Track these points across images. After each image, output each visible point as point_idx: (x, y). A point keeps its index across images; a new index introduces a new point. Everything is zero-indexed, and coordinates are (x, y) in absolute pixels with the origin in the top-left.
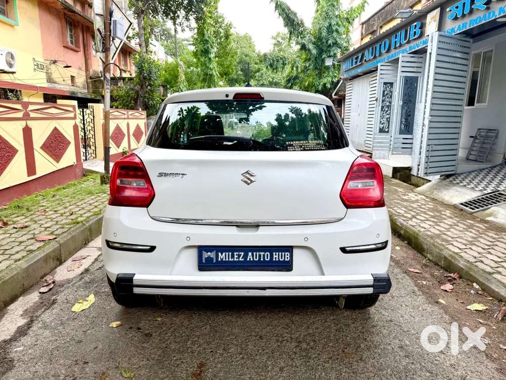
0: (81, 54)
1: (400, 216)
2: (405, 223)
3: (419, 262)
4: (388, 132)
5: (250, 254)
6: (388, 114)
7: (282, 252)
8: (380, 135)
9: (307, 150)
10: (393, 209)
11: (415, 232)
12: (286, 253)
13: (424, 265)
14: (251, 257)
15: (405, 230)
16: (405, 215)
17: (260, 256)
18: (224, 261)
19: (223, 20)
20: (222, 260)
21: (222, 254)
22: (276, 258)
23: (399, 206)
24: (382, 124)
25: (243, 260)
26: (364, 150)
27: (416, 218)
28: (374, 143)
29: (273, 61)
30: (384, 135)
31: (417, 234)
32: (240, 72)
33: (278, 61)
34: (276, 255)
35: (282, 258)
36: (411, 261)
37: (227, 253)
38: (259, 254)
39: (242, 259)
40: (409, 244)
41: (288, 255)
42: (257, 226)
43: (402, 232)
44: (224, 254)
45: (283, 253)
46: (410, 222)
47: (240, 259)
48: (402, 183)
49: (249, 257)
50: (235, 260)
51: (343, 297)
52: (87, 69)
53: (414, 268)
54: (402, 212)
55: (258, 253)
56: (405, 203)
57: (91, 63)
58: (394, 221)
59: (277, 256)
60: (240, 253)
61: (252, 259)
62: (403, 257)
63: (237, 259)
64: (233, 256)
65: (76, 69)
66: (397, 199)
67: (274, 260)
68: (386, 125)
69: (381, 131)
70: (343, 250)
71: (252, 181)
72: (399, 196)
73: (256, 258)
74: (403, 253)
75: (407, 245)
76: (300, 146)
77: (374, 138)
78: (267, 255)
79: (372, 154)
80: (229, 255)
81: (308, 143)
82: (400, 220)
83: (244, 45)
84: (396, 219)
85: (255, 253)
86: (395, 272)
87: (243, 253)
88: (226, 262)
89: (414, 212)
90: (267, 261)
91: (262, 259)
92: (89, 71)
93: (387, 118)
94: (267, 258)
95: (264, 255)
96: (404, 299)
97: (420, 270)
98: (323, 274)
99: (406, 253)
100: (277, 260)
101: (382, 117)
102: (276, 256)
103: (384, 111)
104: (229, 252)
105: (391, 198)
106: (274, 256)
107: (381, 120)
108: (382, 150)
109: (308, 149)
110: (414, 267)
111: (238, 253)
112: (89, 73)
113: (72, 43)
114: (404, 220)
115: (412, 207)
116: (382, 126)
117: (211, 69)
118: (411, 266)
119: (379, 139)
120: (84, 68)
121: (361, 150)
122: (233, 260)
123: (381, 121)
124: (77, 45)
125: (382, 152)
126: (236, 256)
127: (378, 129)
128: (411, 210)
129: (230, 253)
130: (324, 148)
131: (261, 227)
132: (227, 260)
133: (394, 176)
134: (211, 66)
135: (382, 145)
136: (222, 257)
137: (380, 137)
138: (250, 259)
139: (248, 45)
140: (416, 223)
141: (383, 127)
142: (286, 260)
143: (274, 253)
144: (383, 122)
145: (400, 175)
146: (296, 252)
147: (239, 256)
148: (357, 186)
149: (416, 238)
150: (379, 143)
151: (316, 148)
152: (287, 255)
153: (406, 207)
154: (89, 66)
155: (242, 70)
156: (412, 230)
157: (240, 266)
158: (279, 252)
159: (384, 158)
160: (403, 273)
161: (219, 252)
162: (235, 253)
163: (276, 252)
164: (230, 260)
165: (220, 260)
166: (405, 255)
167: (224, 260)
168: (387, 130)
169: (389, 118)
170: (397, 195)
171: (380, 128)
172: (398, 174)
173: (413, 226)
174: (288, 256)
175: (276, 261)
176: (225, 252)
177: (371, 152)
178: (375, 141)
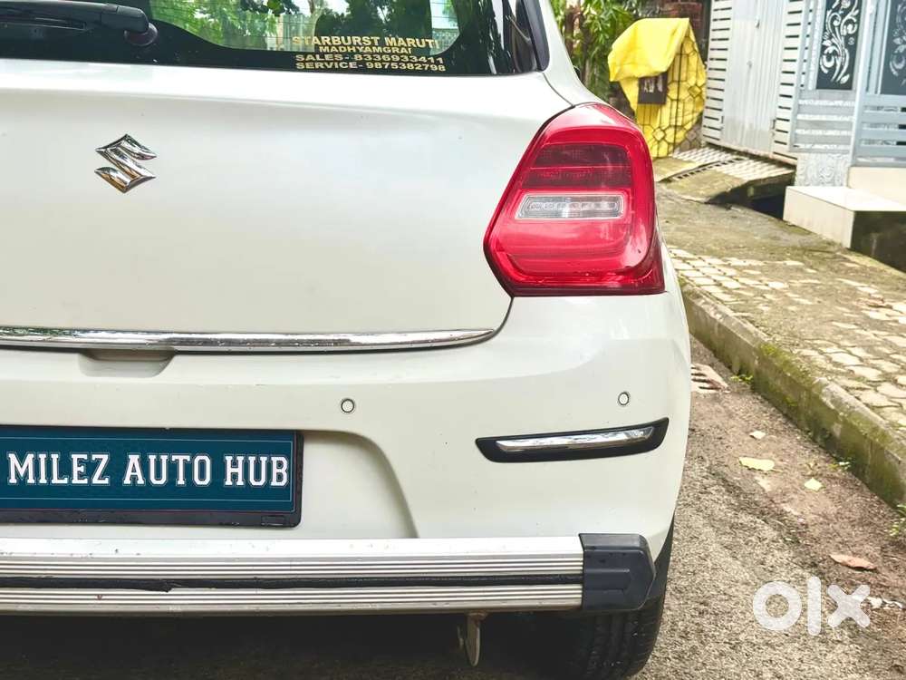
1: (837, 373)
2: (848, 398)
3: (877, 534)
4: (848, 86)
5: (134, 459)
6: (849, 22)
7: (258, 454)
8: (820, 98)
9: (375, 71)
10: (822, 353)
11: (875, 429)
12: (275, 460)
13: (892, 544)
14: (139, 473)
15: (845, 422)
16: (859, 371)
17: (173, 467)
18: (31, 486)
20: (22, 480)
21: (21, 459)
22: (234, 476)
23: (846, 343)
24: (829, 59)
25: (106, 481)
26: (771, 156)
27: (895, 382)
28: (797, 124)
30: (833, 99)
31: (884, 435)
34: (235, 464)
35: (258, 477)
36: (849, 529)
37: (42, 457)
38: (169, 462)
39: (102, 477)
40: (857, 469)
41: (280, 465)
42: (161, 355)
43: (837, 429)
44: (30, 458)
45: (264, 459)
46: (870, 397)
47: (96, 481)
48: (882, 266)
49: (129, 473)
50: (76, 481)
51: (475, 620)
53: (854, 554)
54: (849, 361)
55: (164, 458)
56: (869, 334)
58: (814, 391)
59: (239, 470)
60: (94, 457)
61: (141, 481)
62: (825, 516)
63: (81, 476)
64: (65, 469)
66: (847, 321)
67: (229, 482)
68: (842, 61)
69: (826, 81)
70: (491, 449)
71: (138, 180)
72: (857, 310)
73: (158, 476)
74: (829, 502)
75: (849, 476)
76: (344, 55)
77: (799, 109)
78: (202, 464)
79: (793, 167)
80: (49, 463)
81: (382, 44)
82: (834, 387)
84: (821, 386)
85: (152, 458)
86: (770, 560)
87: (105, 458)
88: (37, 488)
89: (893, 361)
90: (202, 487)
91: (181, 482)
93: (847, 37)
94: (202, 476)
95: (189, 468)
96: (777, 655)
97: (872, 559)
98: (412, 533)
99: (841, 500)
100: (240, 482)
101: (829, 31)
102: (235, 470)
103: (836, 10)
104: (49, 450)
105: (826, 314)
106: (230, 470)
107: (827, 43)
108: (826, 152)
109: (378, 66)
110: (854, 549)
111: (85, 457)
114: (847, 389)
115: (891, 345)
116: (830, 65)
118: (844, 546)
119: (815, 110)
121: (761, 153)
122: (65, 481)
123: (824, 48)
125: (828, 160)
126: (76, 469)
127: (813, 77)
128: (886, 357)
129: (55, 457)
130: (442, 68)
131: (177, 359)
132: (43, 480)
133: (858, 246)
135: (830, 133)
136: (22, 473)
137: (817, 103)
138: (134, 478)
140: (890, 398)
141: (832, 69)
142: (274, 483)
143: (229, 459)
144: (830, 50)
145: (881, 242)
146: (313, 455)
147: (91, 467)
148: (558, 214)
149: (879, 450)
150: (818, 125)
151: (410, 66)
152: (279, 468)
153: (869, 348)
156: (868, 422)
157: (94, 505)
158: (246, 453)
159: (832, 183)
160: (803, 565)
161: (12, 451)
162: (75, 457)
163: (235, 453)
164: (55, 480)
165: (13, 480)
166: (832, 510)
167: (31, 480)
168: (845, 79)
169: (856, 35)
170: (852, 308)
171: (820, 71)
172: (875, 237)
173: (873, 408)
174: (283, 471)
175: (234, 489)
176: (31, 451)
177: (790, 161)
178: (800, 117)
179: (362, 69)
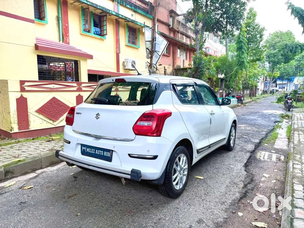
0: (171, 57)
12: (109, 153)
19: (259, 27)
29: (293, 48)
32: (280, 57)
33: (296, 48)
52: (173, 65)
55: (99, 151)
57: (176, 61)
61: (97, 153)
65: (167, 65)
67: (105, 155)
70: (130, 155)
71: (98, 118)
83: (285, 39)
90: (102, 155)
92: (174, 66)
95: (101, 152)
112: (174, 67)
113: (167, 53)
117: (242, 58)
120: (172, 65)
124: (169, 54)
126: (92, 151)
129: (90, 149)
134: (243, 56)
139: (288, 38)
142: (110, 156)
146: (113, 153)
147: (93, 151)
154: (175, 63)
155: (282, 55)
157: (93, 155)
158: (106, 152)
161: (87, 148)
164: (90, 152)
165: (87, 151)
179: (126, 105)
